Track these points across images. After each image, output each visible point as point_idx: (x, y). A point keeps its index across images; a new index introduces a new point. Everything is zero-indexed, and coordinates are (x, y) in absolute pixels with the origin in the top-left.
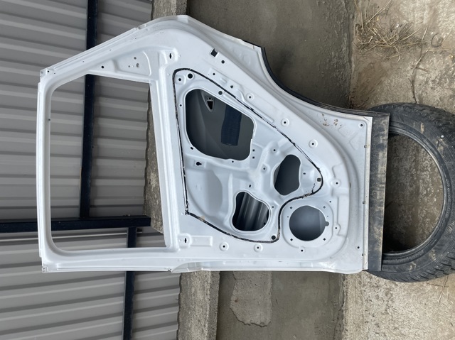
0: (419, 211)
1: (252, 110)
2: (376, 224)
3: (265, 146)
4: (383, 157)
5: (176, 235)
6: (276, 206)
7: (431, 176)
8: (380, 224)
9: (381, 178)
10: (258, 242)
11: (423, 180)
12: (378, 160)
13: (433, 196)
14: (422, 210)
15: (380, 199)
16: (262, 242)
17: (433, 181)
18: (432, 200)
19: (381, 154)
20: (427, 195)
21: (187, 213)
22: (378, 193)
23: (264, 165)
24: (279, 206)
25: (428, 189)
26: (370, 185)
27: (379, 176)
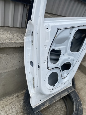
0: (44, 112)
1: (82, 51)
2: (49, 102)
3: (74, 57)
4: (66, 93)
5: (49, 24)
6: (58, 65)
7: (55, 109)
8: (50, 103)
9: (61, 96)
10: (47, 62)
11: (53, 107)
12: (65, 92)
13: (51, 113)
14: (45, 112)
15: (56, 99)
16: (47, 64)
17: (55, 110)
18: (50, 114)
19: (67, 92)
20: (50, 111)
21: (58, 29)
22: (58, 97)
23: (70, 58)
24: (58, 67)
25: (52, 111)
26: (58, 94)
27: (62, 95)
